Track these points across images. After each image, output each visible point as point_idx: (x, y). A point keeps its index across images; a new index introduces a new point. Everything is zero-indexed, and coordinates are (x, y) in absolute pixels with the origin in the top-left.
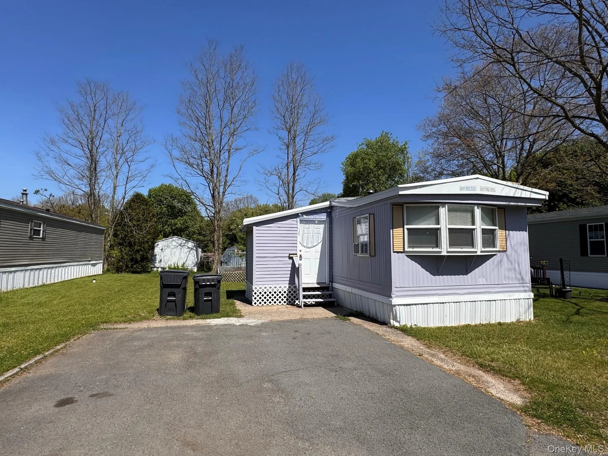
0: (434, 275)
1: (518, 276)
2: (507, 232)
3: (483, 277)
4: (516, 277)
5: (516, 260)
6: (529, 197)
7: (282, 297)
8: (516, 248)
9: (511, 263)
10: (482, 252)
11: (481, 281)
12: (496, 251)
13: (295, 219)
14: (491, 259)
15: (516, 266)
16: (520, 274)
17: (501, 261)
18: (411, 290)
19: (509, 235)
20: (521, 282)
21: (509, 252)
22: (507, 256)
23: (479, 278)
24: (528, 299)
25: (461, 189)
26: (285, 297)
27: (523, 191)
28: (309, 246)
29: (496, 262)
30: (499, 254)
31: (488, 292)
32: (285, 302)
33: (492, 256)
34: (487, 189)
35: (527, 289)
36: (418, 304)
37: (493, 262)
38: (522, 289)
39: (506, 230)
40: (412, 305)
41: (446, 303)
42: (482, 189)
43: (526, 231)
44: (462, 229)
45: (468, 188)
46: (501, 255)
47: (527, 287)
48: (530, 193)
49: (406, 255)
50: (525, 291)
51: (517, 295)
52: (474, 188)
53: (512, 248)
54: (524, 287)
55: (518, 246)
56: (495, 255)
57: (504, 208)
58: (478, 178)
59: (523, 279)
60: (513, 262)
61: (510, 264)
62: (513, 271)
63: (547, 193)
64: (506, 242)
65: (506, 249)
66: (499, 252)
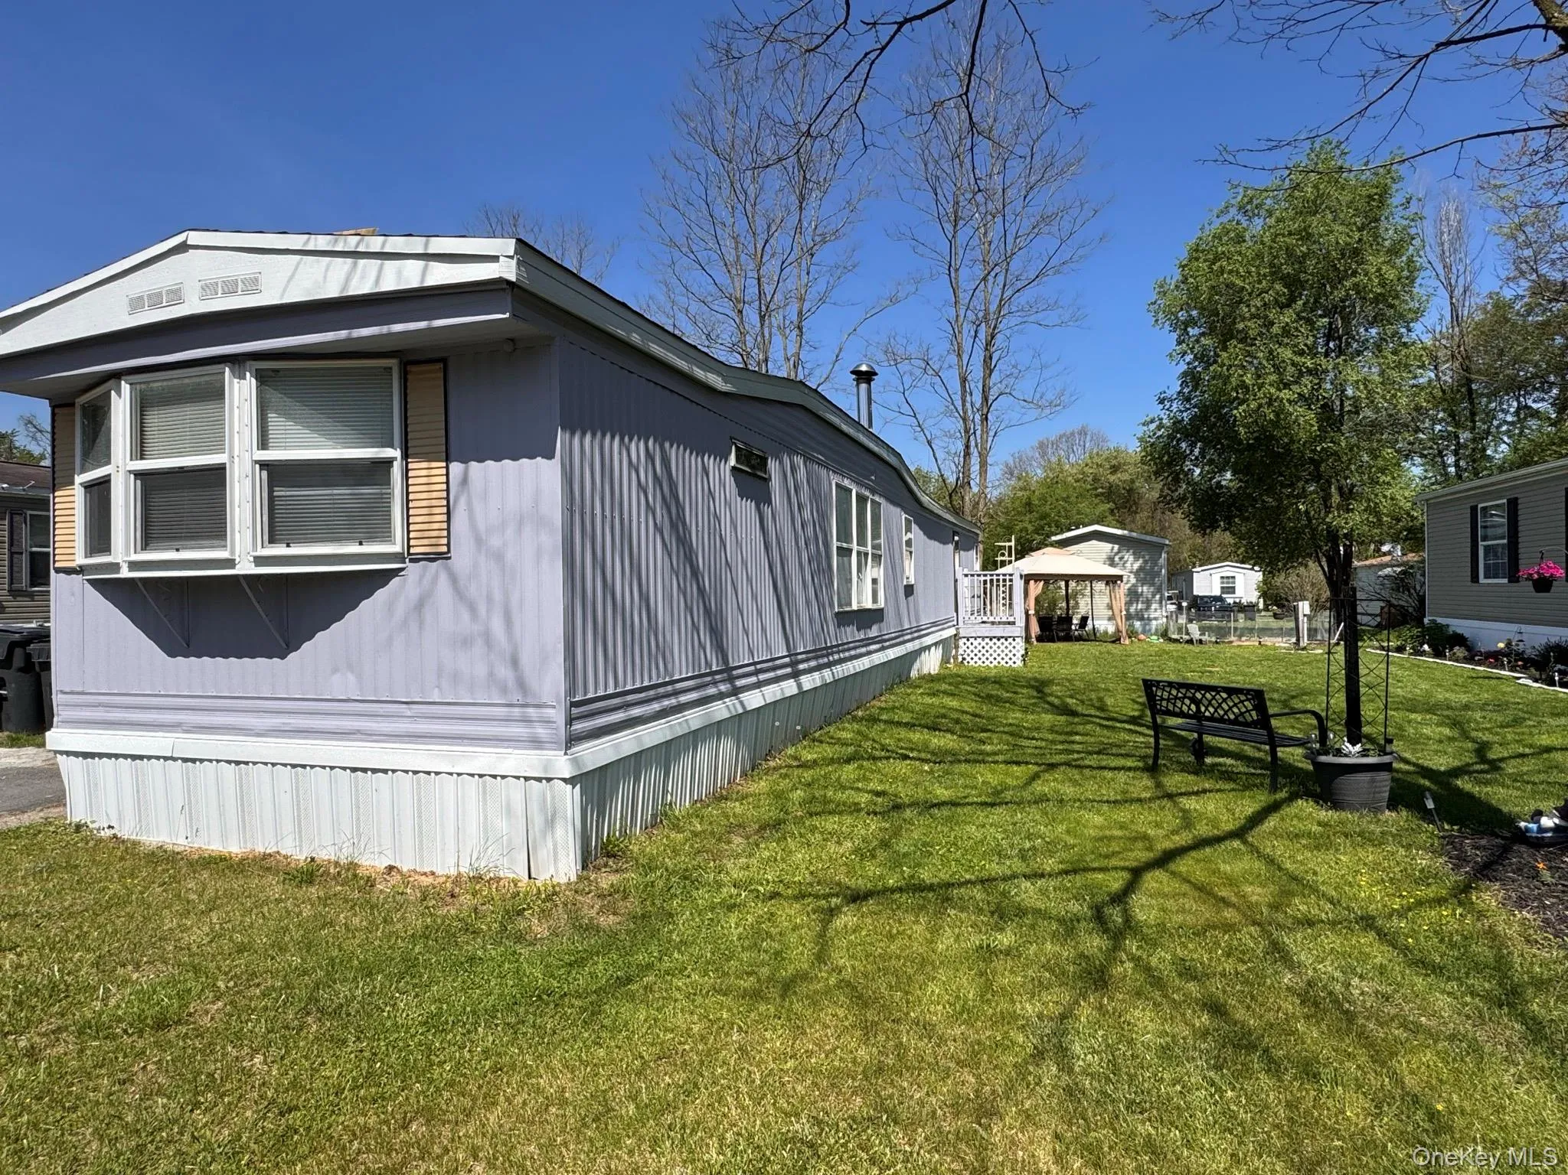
0: (172, 654)
1: (504, 672)
2: (456, 468)
3: (350, 667)
4: (491, 674)
5: (498, 596)
8: (495, 542)
9: (473, 609)
10: (259, 561)
11: (343, 685)
12: (398, 557)
14: (381, 594)
15: (497, 625)
16: (515, 662)
17: (420, 605)
19: (465, 481)
20: (516, 697)
21: (463, 555)
22: (454, 579)
23: (335, 670)
24: (539, 780)
25: (136, 304)
27: (388, 263)
29: (400, 610)
30: (412, 569)
31: (359, 732)
34: (231, 288)
35: (541, 731)
36: (117, 756)
37: (390, 606)
38: (518, 730)
39: (448, 460)
42: (209, 289)
44: (181, 470)
45: (155, 301)
46: (422, 577)
47: (548, 722)
48: (421, 263)
49: (91, 582)
50: (536, 743)
51: (484, 759)
52: (176, 296)
53: (479, 541)
54: (527, 721)
55: (510, 532)
57: (444, 361)
58: (183, 247)
59: (522, 685)
60: (482, 609)
61: (466, 616)
62: (479, 648)
63: (509, 246)
64: (448, 513)
65: (448, 545)
66: (411, 561)
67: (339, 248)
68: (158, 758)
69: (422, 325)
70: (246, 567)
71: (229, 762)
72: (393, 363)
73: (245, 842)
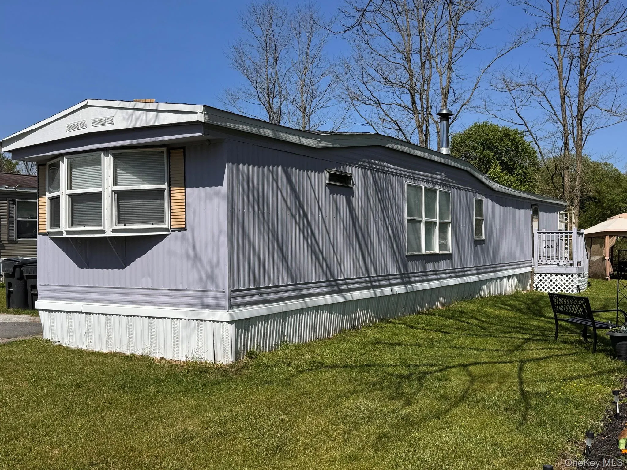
0: (81, 267)
1: (205, 276)
2: (188, 190)
3: (149, 275)
4: (201, 278)
9: (195, 251)
11: (146, 282)
12: (167, 229)
14: (160, 245)
18: (55, 290)
20: (210, 288)
21: (190, 230)
22: (187, 239)
23: (143, 275)
25: (69, 128)
27: (159, 114)
30: (172, 234)
31: (151, 302)
33: (162, 237)
34: (103, 123)
35: (219, 302)
39: (185, 187)
40: (55, 311)
42: (95, 123)
44: (86, 194)
45: (76, 127)
46: (176, 238)
48: (170, 114)
49: (52, 239)
50: (218, 307)
52: (83, 125)
54: (215, 298)
56: (165, 236)
57: (184, 148)
58: (86, 106)
59: (212, 283)
60: (198, 251)
61: (192, 254)
64: (186, 211)
65: (186, 225)
66: (172, 231)
68: (76, 312)
70: (109, 234)
71: (103, 314)
72: (164, 149)
73: (109, 348)
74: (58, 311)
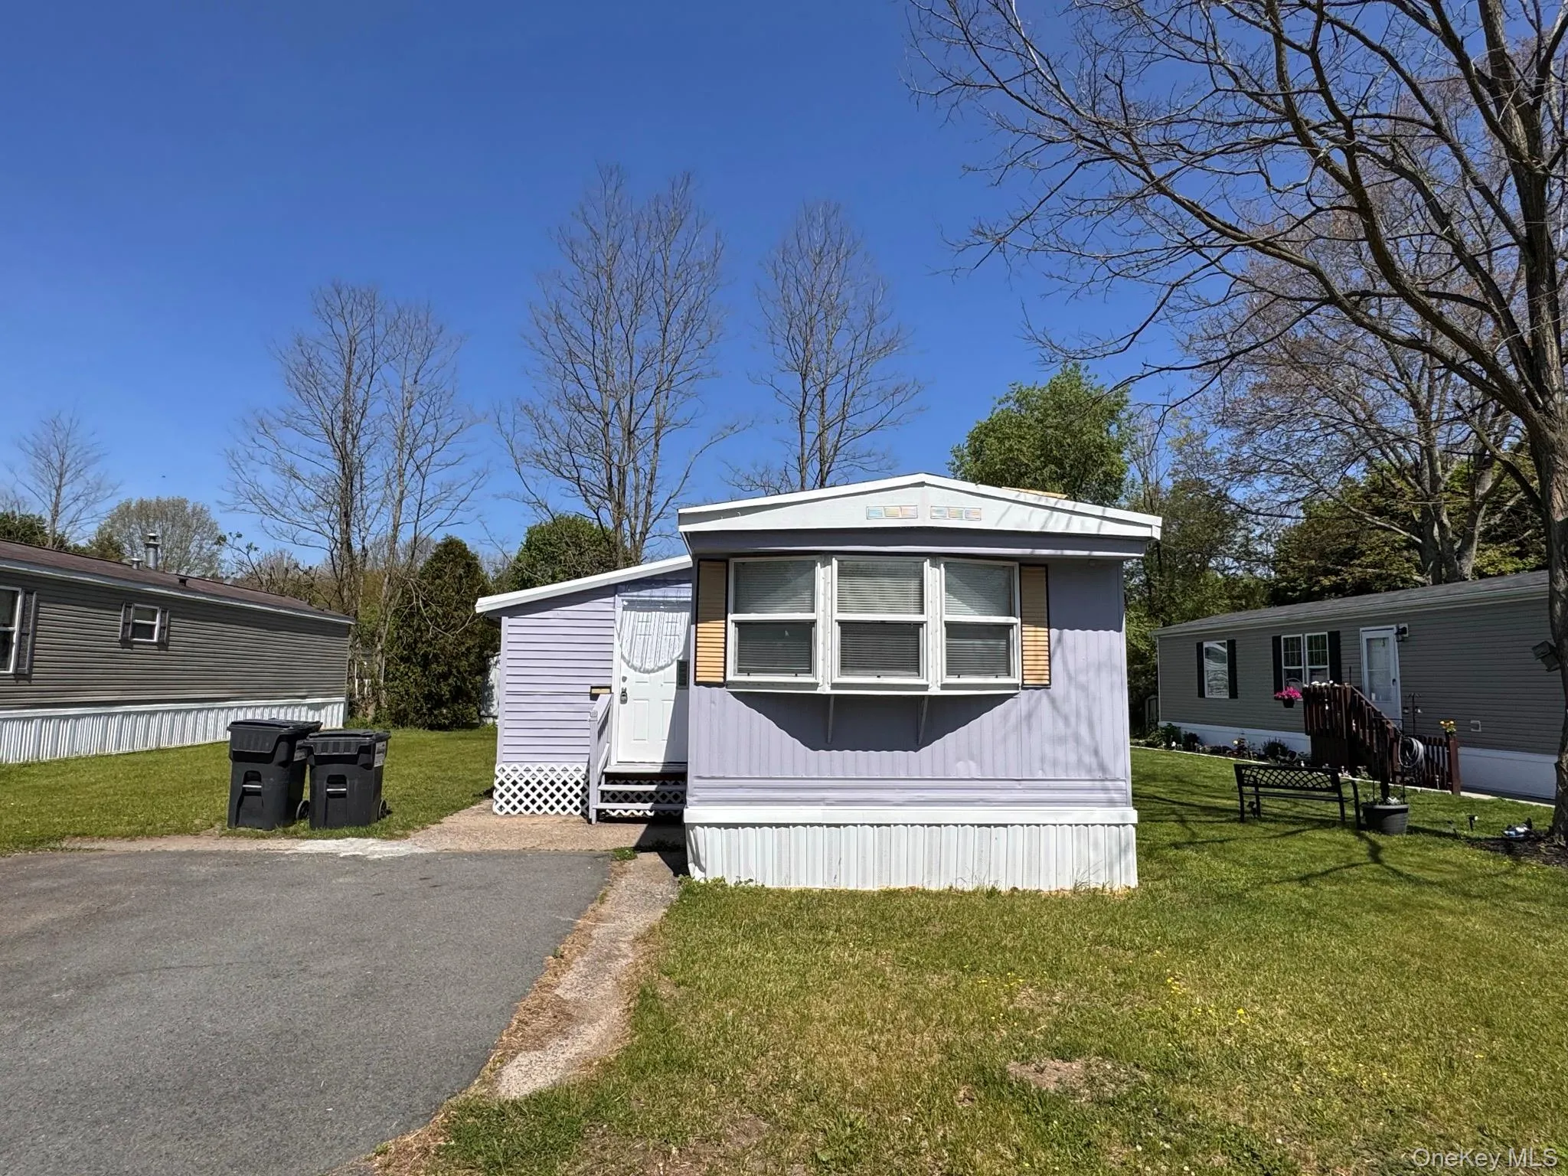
0: (814, 749)
1: (1088, 759)
2: (1054, 632)
3: (972, 758)
4: (1080, 761)
5: (1084, 712)
6: (1094, 532)
7: (571, 796)
8: (1082, 678)
9: (1066, 719)
11: (962, 769)
12: (1016, 686)
13: (611, 600)
14: (999, 709)
15: (1084, 731)
16: (1096, 753)
17: (1029, 716)
18: (741, 787)
19: (1060, 640)
20: (1098, 775)
21: (1058, 687)
22: (1053, 701)
23: (959, 759)
24: (1117, 825)
25: (873, 513)
26: (577, 796)
27: (1075, 517)
28: (649, 666)
29: (1013, 719)
30: (1023, 694)
31: (982, 800)
32: (576, 809)
33: (1003, 699)
34: (956, 515)
35: (1116, 796)
37: (1005, 717)
38: (1102, 796)
39: (1049, 627)
40: (744, 825)
41: (845, 825)
42: (937, 513)
43: (1120, 630)
44: (883, 623)
46: (1029, 699)
47: (1118, 790)
48: (1099, 521)
49: (733, 693)
50: (1112, 803)
51: (1078, 814)
52: (909, 512)
53: (1070, 678)
54: (1106, 790)
55: (1092, 674)
56: (1010, 696)
57: (1046, 566)
58: (922, 484)
59: (1103, 768)
60: (1073, 720)
61: (1061, 724)
62: (1071, 744)
63: (1157, 521)
64: (1050, 660)
65: (1050, 680)
66: (1023, 689)
67: (1042, 503)
69: (1086, 553)
70: (934, 691)
71: (872, 825)
72: (1016, 564)
74: (753, 825)
